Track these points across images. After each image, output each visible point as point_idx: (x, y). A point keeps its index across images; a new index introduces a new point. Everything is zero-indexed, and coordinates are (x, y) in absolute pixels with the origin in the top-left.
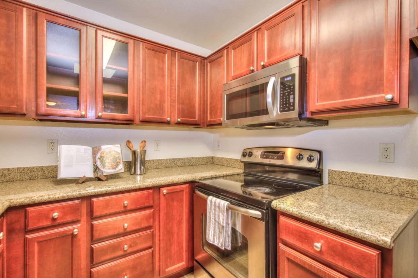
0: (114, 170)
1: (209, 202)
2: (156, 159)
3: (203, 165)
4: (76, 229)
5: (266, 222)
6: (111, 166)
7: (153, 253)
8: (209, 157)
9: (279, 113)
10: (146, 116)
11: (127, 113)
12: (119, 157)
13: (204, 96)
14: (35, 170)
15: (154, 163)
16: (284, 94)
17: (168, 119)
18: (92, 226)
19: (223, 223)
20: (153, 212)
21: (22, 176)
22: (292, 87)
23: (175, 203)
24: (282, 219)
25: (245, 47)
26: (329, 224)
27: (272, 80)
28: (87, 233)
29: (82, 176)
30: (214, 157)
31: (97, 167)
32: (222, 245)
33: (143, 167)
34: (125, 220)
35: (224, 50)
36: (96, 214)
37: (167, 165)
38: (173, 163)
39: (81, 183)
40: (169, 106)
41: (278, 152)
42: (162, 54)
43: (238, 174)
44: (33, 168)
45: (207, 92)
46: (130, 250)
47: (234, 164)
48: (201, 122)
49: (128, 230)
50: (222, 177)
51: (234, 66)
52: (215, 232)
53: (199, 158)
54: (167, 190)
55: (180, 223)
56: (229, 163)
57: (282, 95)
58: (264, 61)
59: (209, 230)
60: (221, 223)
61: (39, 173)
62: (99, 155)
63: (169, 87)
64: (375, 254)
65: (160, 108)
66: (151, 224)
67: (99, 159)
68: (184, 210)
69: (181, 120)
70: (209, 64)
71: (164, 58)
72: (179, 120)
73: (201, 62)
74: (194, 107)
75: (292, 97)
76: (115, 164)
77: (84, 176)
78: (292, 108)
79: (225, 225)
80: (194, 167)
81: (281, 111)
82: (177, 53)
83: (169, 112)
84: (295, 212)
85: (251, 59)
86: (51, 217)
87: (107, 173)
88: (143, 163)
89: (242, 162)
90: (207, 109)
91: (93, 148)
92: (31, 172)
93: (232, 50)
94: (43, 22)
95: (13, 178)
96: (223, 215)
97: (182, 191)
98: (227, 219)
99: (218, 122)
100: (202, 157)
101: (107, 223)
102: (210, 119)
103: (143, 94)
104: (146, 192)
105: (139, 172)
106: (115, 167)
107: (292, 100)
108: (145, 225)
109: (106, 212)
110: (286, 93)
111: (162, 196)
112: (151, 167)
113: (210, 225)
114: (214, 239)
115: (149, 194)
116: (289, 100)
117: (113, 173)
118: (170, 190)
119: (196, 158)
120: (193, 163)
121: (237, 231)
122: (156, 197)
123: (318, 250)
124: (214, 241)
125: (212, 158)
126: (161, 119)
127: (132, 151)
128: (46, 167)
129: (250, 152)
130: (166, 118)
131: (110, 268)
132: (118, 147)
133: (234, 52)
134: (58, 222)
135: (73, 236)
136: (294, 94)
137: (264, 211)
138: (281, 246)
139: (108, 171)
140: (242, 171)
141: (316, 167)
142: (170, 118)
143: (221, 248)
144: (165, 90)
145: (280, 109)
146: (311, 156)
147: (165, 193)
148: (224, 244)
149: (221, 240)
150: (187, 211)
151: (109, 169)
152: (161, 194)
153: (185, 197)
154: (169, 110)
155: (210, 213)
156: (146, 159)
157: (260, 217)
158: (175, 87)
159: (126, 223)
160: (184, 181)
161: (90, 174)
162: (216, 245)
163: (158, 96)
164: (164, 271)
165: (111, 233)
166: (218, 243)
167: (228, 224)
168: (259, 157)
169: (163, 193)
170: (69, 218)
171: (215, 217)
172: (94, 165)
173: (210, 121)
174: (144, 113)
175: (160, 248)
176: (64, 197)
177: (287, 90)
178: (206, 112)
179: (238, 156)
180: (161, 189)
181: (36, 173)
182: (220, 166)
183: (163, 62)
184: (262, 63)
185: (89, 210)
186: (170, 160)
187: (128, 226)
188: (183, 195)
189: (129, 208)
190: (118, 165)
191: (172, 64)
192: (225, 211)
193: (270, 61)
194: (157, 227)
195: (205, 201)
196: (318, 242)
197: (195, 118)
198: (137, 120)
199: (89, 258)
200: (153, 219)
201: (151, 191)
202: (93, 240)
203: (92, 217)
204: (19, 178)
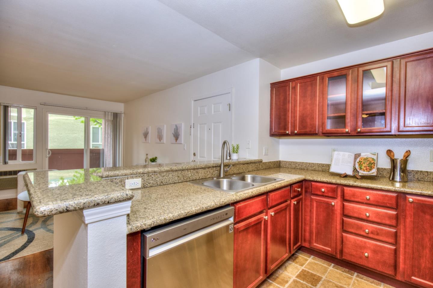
0: (368, 173)
4: (333, 202)
6: (366, 169)
12: (374, 163)
14: (325, 166)
15: (428, 175)
18: (343, 205)
20: (396, 214)
21: (319, 168)
28: (340, 208)
29: (344, 173)
31: (356, 168)
34: (367, 210)
36: (346, 198)
39: (343, 176)
44: (324, 164)
46: (371, 236)
54: (414, 199)
61: (327, 168)
62: (358, 160)
67: (358, 163)
76: (369, 168)
77: (346, 173)
86: (321, 190)
87: (362, 173)
91: (355, 154)
94: (326, 79)
95: (315, 169)
105: (398, 179)
106: (369, 170)
109: (353, 199)
111: (408, 204)
117: (367, 175)
127: (392, 160)
132: (375, 155)
134: (325, 194)
135: (331, 206)
151: (364, 171)
152: (407, 202)
159: (368, 213)
161: (350, 172)
164: (409, 277)
165: (356, 215)
169: (409, 201)
170: (330, 194)
172: (354, 167)
175: (405, 251)
176: (327, 181)
180: (407, 196)
181: (325, 168)
185: (342, 194)
187: (369, 215)
190: (372, 169)
199: (341, 225)
202: (344, 214)
203: (344, 199)
204: (317, 169)
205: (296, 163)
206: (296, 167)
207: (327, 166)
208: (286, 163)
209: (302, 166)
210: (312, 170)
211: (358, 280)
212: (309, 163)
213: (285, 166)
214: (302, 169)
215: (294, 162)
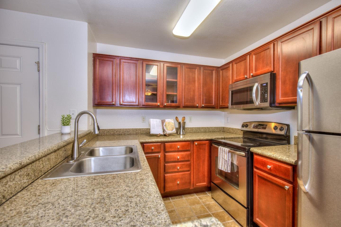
0: (172, 132)
1: (219, 149)
2: (190, 127)
3: (217, 132)
4: (159, 155)
5: (247, 158)
6: (170, 129)
7: (190, 174)
8: (221, 127)
9: (260, 103)
10: (186, 104)
11: (177, 103)
12: (173, 125)
13: (218, 90)
14: (138, 130)
15: (188, 129)
16: (262, 93)
17: (197, 105)
18: (165, 155)
19: (226, 159)
20: (190, 153)
21: (134, 132)
22: (266, 90)
23: (201, 150)
24: (255, 157)
25: (242, 63)
26: (273, 156)
27: (256, 85)
28: (163, 158)
29: (159, 133)
30: (225, 127)
31: (164, 130)
32: (226, 170)
33: (183, 130)
34: (178, 155)
35: (230, 63)
36: (167, 150)
37: (196, 131)
38: (199, 130)
39: (159, 136)
40: (198, 98)
41: (263, 125)
42: (194, 70)
43: (239, 138)
45: (220, 88)
46: (180, 170)
47: (237, 132)
48: (216, 106)
49: (179, 160)
50: (228, 138)
51: (236, 74)
52: (222, 164)
53: (215, 128)
54: (197, 143)
55: (204, 161)
56: (234, 131)
57: (261, 93)
58: (253, 73)
59: (219, 163)
60: (225, 159)
61: (139, 132)
62: (164, 124)
63: (198, 87)
64: (290, 168)
65: (193, 99)
66: (189, 159)
67: (165, 126)
68: (206, 155)
69: (204, 105)
70: (221, 71)
71: (195, 71)
72: (203, 105)
73: (216, 70)
74: (212, 97)
75: (266, 95)
77: (160, 134)
78: (266, 101)
79: (227, 160)
80: (212, 133)
81: (260, 102)
82: (202, 68)
83: (198, 101)
84: (260, 152)
85: (246, 70)
86: (151, 149)
88: (184, 128)
89: (242, 130)
90: (220, 98)
91: (162, 121)
92: (136, 131)
93: (235, 64)
95: (130, 133)
96: (226, 155)
97: (205, 144)
98: (229, 157)
99: (226, 106)
100: (217, 127)
101: (171, 155)
102: (222, 104)
103: (184, 93)
104: (187, 143)
105: (182, 133)
106: (172, 130)
107: (266, 97)
108: (187, 159)
109: (171, 150)
110: (263, 92)
111: (195, 146)
112: (187, 132)
113: (220, 160)
114: (222, 167)
115: (189, 144)
116: (265, 97)
118: (199, 143)
119: (213, 127)
120: (211, 130)
121: (234, 164)
122: (192, 146)
123: (269, 168)
124: (222, 168)
125: (223, 128)
126: (193, 105)
127: (178, 123)
128: (142, 129)
129: (246, 124)
130: (196, 104)
131: (172, 176)
132: (173, 120)
133: (236, 65)
134: (154, 151)
135: (158, 158)
136: (267, 93)
137: (246, 152)
138: (255, 170)
139: (168, 132)
140: (242, 136)
141: (285, 134)
142: (198, 104)
143: (225, 171)
144: (195, 89)
145: (260, 101)
146: (281, 127)
147: (196, 144)
148: (226, 169)
149: (225, 168)
150: (208, 155)
151: (169, 131)
152: (194, 145)
153: (207, 148)
154: (198, 100)
155: (220, 154)
156: (185, 127)
157: (244, 155)
158: (201, 87)
159: (179, 156)
160: (206, 139)
161: (162, 133)
162: (223, 170)
163: (192, 93)
164: (196, 184)
165: (172, 160)
166: (224, 169)
167: (229, 160)
168: (252, 128)
169: (195, 144)
171: (222, 156)
172: (163, 128)
173: (221, 106)
174: (185, 103)
175: (193, 172)
177: (264, 91)
178: (219, 100)
179: (239, 127)
180: (194, 142)
182: (228, 133)
183: (195, 73)
184: (252, 74)
185: (164, 148)
186: (197, 128)
187: (179, 158)
188: (205, 146)
189: (180, 150)
191: (199, 74)
192: (227, 153)
193: (256, 73)
194: (192, 161)
195: (217, 149)
196: (269, 165)
197: (212, 104)
198: (181, 106)
199: (164, 169)
200: (191, 157)
201: (189, 143)
202: (165, 162)
203: (165, 151)
204: (132, 133)
205: (114, 130)
206: (114, 133)
207: (139, 130)
208: (104, 131)
209: (120, 132)
210: (128, 134)
211: (174, 201)
212: (126, 129)
213: (103, 134)
214: (119, 135)
215: (112, 130)
